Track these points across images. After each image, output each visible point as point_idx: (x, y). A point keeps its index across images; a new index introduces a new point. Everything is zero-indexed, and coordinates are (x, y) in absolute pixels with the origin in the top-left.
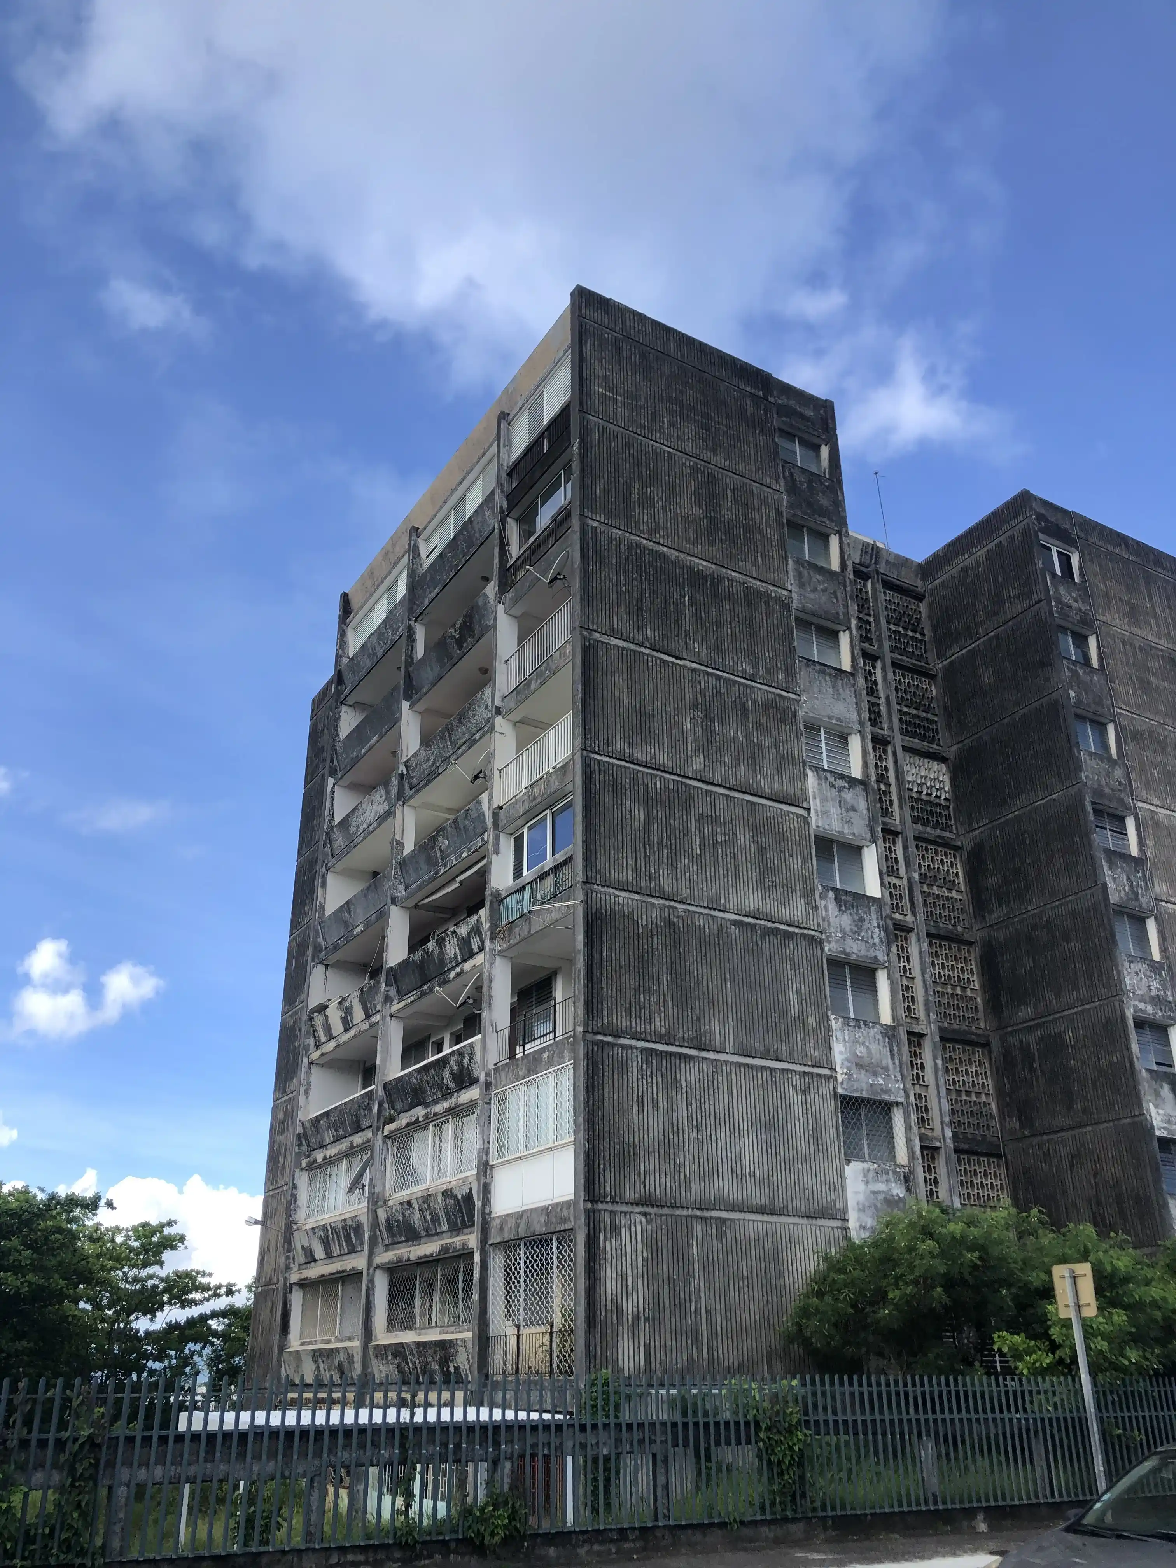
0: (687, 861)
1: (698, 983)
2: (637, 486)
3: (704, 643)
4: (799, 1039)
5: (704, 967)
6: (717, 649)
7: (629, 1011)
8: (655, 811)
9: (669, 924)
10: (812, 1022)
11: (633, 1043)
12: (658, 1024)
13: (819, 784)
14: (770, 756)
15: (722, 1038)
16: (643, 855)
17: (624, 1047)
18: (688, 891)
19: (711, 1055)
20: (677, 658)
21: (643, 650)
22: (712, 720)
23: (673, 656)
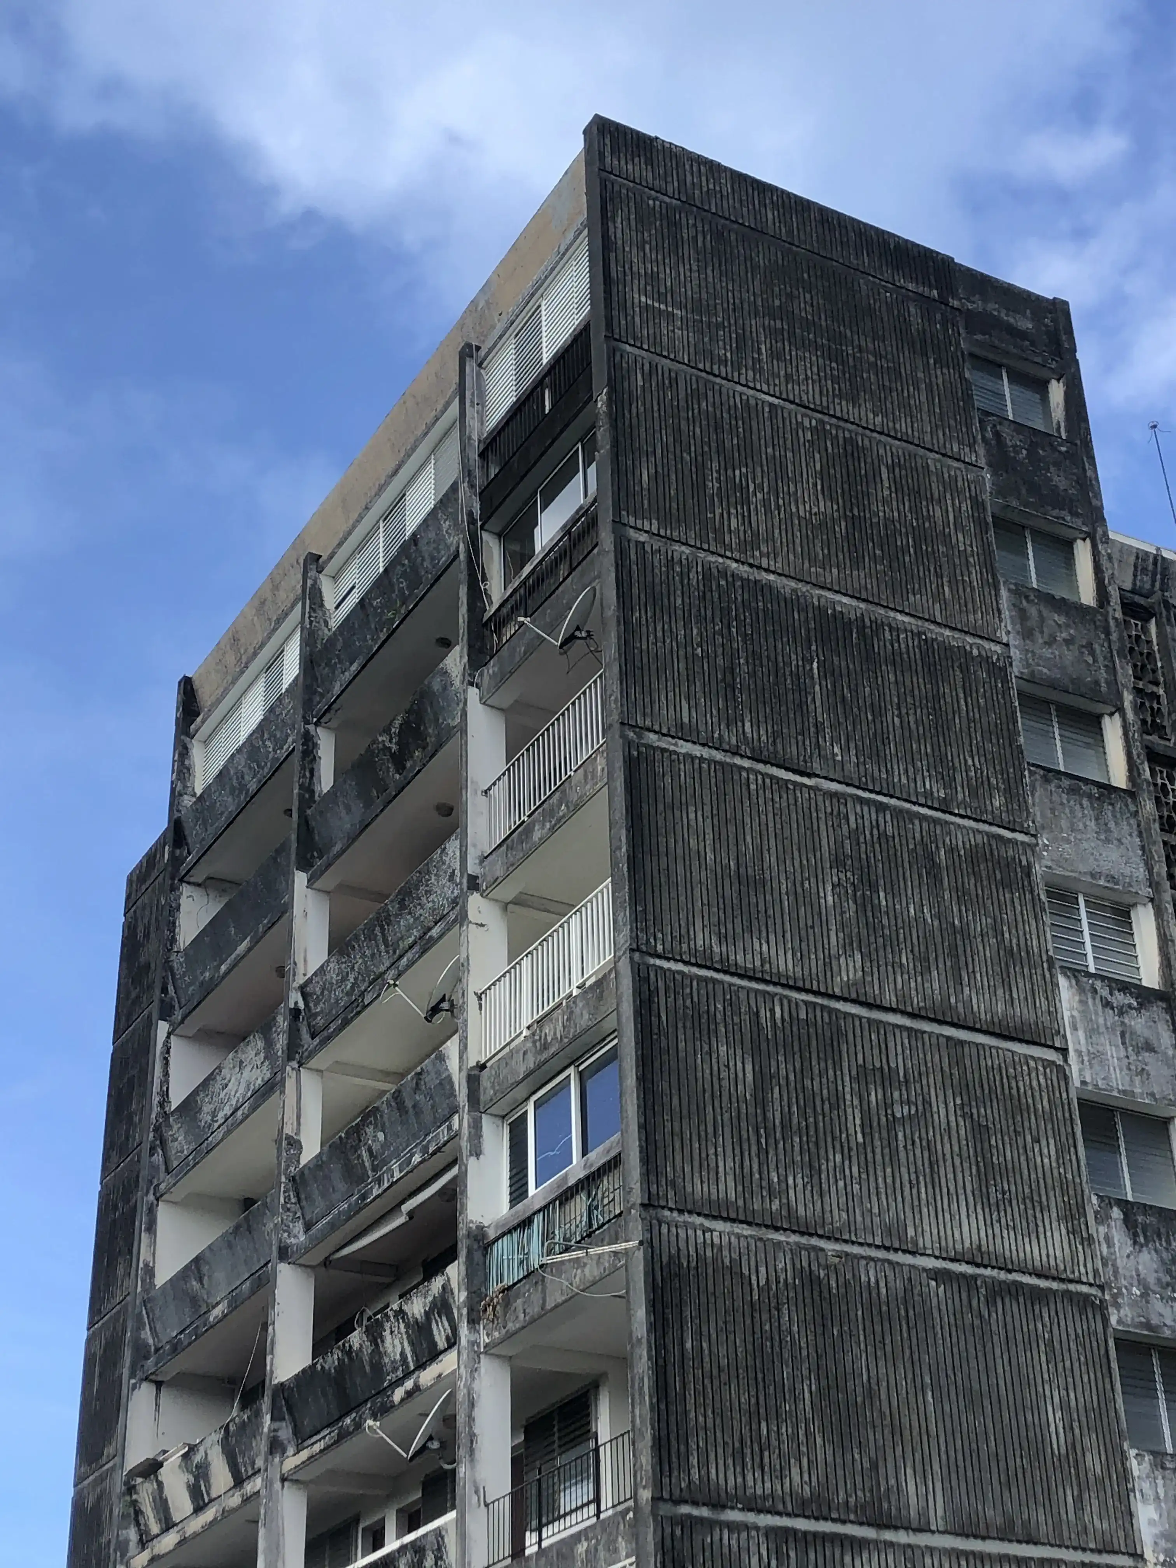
0: (838, 1157)
1: (870, 1394)
2: (715, 465)
3: (852, 745)
4: (1070, 1499)
5: (881, 1363)
6: (878, 757)
7: (739, 1456)
8: (773, 1063)
9: (811, 1280)
10: (1094, 1463)
11: (751, 1518)
12: (796, 1479)
13: (1081, 1001)
14: (986, 951)
15: (922, 1503)
16: (754, 1149)
17: (732, 1527)
18: (844, 1215)
19: (902, 1537)
20: (802, 774)
21: (738, 761)
22: (874, 888)
23: (795, 772)
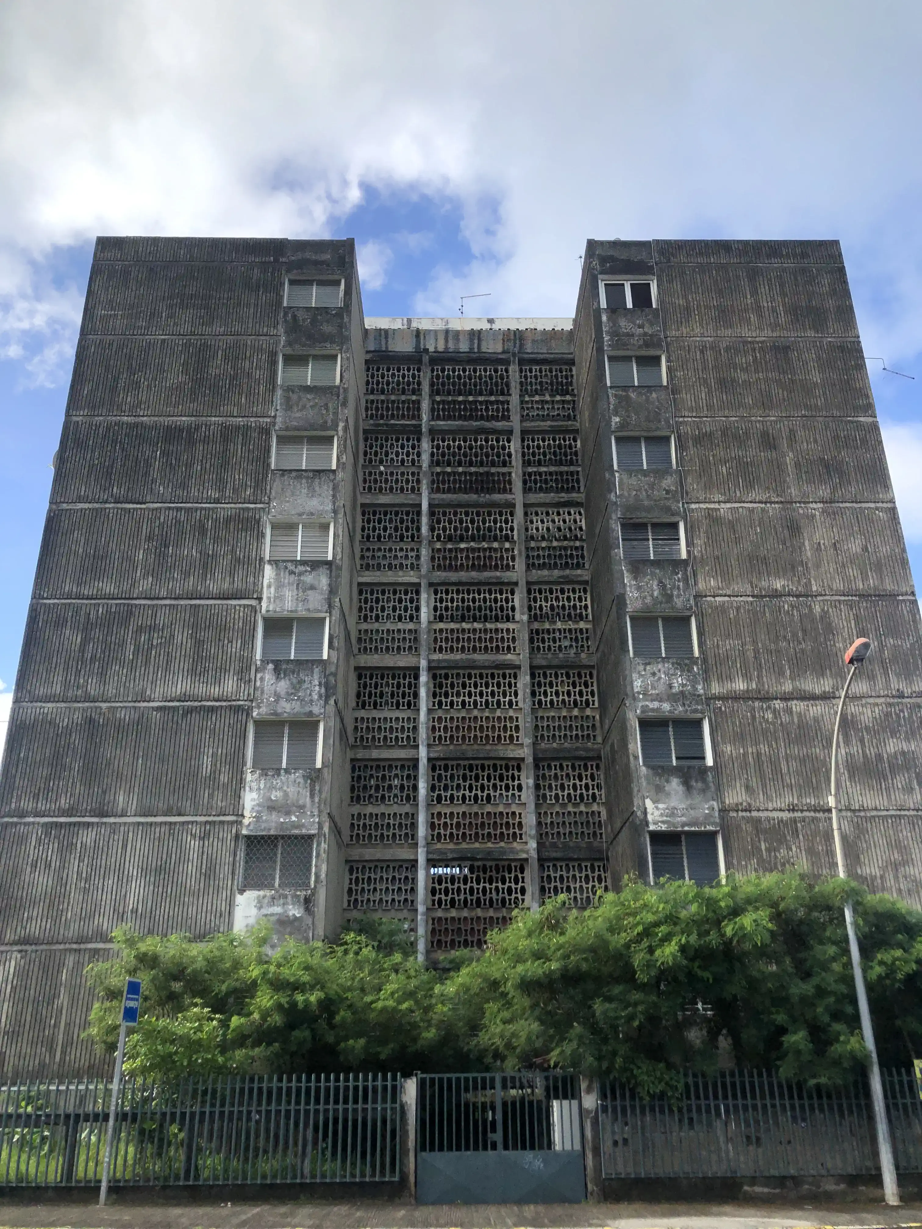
0: (117, 667)
1: (108, 764)
3: (170, 485)
4: (206, 795)
5: (118, 750)
7: (36, 796)
8: (93, 633)
9: (91, 721)
10: (224, 778)
11: (38, 819)
12: (63, 802)
15: (126, 804)
16: (74, 670)
17: (28, 824)
18: (114, 691)
19: (112, 820)
20: (141, 503)
21: (107, 505)
22: (166, 546)
23: (137, 503)
